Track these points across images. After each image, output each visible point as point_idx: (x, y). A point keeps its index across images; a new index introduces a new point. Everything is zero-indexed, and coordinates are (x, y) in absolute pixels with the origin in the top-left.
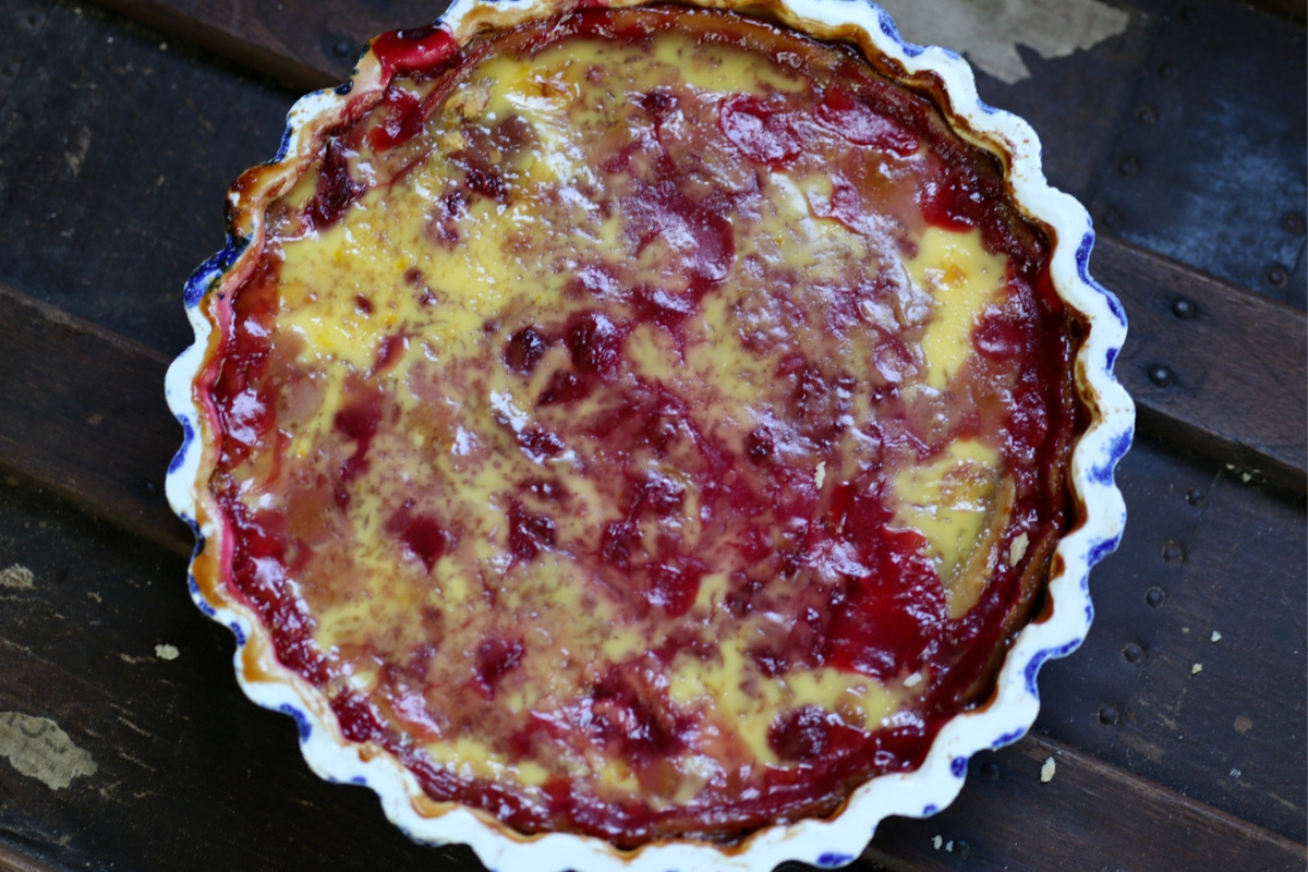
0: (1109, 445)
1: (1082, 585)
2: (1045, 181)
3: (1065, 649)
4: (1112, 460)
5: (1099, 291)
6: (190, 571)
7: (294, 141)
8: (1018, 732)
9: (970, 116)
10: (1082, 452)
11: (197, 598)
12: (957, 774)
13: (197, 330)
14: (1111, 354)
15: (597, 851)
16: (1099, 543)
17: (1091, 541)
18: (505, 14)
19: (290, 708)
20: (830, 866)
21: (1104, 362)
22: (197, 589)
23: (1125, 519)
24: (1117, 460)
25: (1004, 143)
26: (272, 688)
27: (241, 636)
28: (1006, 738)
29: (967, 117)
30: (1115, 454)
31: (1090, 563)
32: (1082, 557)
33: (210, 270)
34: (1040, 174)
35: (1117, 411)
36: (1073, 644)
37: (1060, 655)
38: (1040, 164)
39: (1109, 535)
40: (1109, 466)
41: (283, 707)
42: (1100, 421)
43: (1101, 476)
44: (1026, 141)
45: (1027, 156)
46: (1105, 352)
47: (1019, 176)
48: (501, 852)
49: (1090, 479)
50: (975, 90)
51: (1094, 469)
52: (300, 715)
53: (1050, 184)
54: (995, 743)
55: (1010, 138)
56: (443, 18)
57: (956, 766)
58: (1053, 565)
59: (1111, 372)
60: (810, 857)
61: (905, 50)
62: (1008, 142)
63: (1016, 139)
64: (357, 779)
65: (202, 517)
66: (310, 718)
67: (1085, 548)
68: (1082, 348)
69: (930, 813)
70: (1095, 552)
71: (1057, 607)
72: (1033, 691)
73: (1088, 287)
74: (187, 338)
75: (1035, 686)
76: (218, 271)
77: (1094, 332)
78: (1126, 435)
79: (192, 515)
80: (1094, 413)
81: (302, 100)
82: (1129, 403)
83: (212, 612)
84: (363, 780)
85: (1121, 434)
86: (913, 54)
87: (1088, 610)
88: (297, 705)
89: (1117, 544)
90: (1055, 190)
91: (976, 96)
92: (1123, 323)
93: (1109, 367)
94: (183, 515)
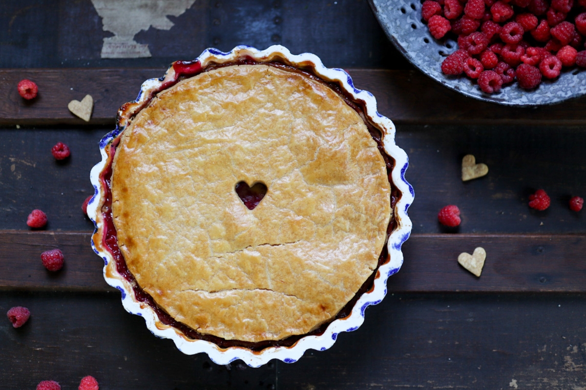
0: (401, 237)
1: (385, 282)
2: (395, 143)
3: (376, 303)
4: (402, 242)
5: (407, 183)
6: (92, 238)
7: (143, 95)
8: (356, 327)
9: (373, 117)
10: (392, 238)
11: (93, 247)
12: (334, 339)
13: (103, 156)
14: (407, 205)
15: (213, 348)
16: (393, 269)
17: (390, 268)
18: (220, 60)
19: (120, 288)
20: (288, 362)
21: (404, 208)
22: (94, 244)
23: (402, 262)
24: (403, 242)
25: (383, 128)
26: (115, 280)
27: (107, 262)
28: (352, 329)
29: (372, 117)
30: (403, 240)
31: (388, 275)
32: (386, 273)
33: (109, 137)
34: (394, 140)
35: (406, 225)
36: (378, 301)
37: (374, 304)
38: (394, 137)
39: (397, 267)
40: (400, 244)
41: (117, 287)
42: (400, 229)
43: (397, 247)
44: (391, 128)
45: (390, 134)
46: (405, 205)
47: (386, 140)
48: (182, 343)
49: (393, 247)
50: (376, 108)
51: (395, 244)
52: (123, 290)
53: (396, 144)
54: (348, 330)
55: (386, 127)
56: (198, 58)
57: (334, 336)
58: (377, 274)
59: (406, 212)
60: (282, 359)
61: (355, 90)
62: (385, 128)
63: (387, 127)
64: (138, 314)
65: (98, 220)
66: (126, 292)
67: (388, 270)
68: (398, 203)
69: (323, 350)
70: (391, 272)
71: (375, 288)
72: (363, 315)
73: (403, 182)
74: (100, 159)
75: (364, 313)
76: (112, 137)
77: (403, 197)
78: (408, 234)
79: (94, 219)
80: (398, 225)
81: (147, 81)
82: (410, 223)
83: (98, 253)
84: (141, 314)
85: (406, 234)
86: (357, 92)
87: (385, 291)
88: (122, 287)
89: (398, 270)
90: (397, 147)
91: (376, 110)
92: (413, 196)
93: (406, 210)
94: (92, 219)
